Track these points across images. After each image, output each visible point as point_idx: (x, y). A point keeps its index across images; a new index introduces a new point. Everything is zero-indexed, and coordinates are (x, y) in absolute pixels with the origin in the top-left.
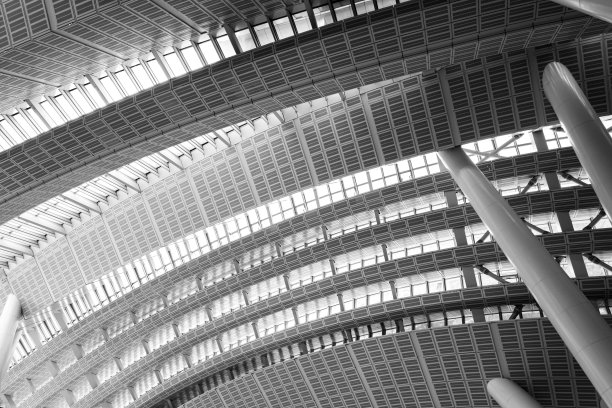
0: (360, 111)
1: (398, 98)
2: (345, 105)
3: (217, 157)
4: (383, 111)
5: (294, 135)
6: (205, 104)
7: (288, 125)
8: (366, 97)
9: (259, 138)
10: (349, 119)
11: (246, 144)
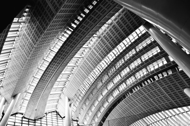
0: (114, 26)
1: (122, 17)
2: (110, 26)
3: (88, 52)
4: (120, 23)
5: (102, 39)
6: (85, 31)
7: (99, 37)
8: (114, 21)
9: (95, 43)
10: (112, 29)
11: (93, 46)
